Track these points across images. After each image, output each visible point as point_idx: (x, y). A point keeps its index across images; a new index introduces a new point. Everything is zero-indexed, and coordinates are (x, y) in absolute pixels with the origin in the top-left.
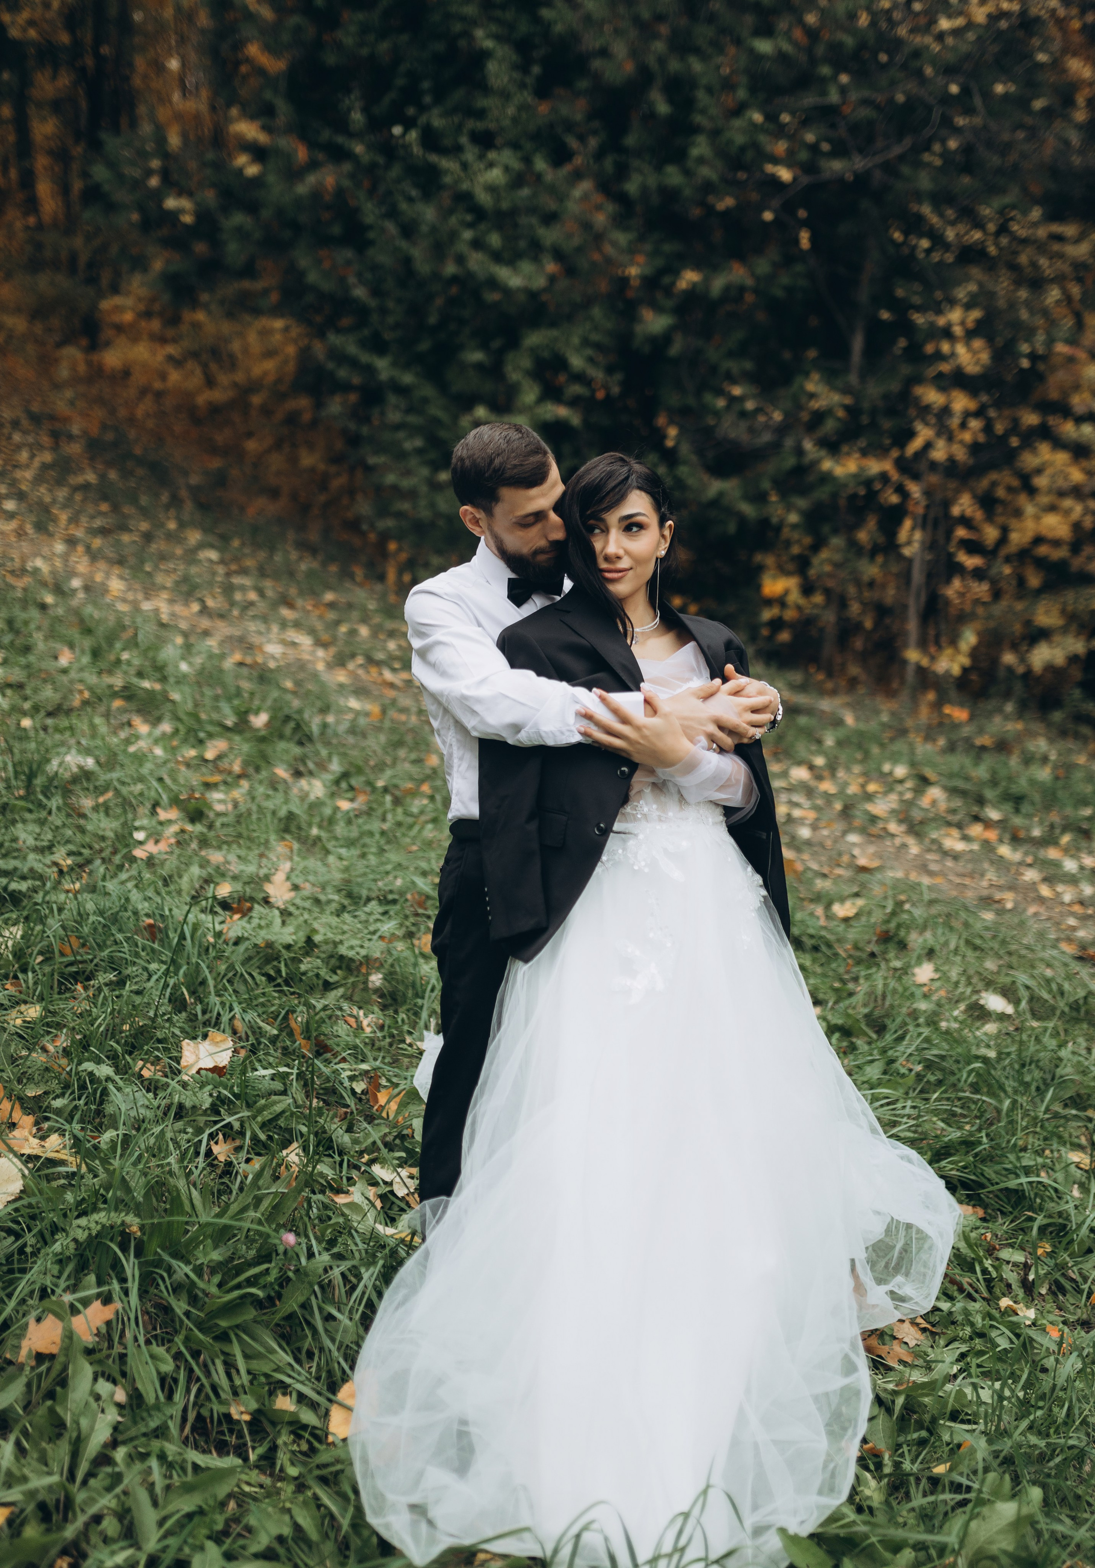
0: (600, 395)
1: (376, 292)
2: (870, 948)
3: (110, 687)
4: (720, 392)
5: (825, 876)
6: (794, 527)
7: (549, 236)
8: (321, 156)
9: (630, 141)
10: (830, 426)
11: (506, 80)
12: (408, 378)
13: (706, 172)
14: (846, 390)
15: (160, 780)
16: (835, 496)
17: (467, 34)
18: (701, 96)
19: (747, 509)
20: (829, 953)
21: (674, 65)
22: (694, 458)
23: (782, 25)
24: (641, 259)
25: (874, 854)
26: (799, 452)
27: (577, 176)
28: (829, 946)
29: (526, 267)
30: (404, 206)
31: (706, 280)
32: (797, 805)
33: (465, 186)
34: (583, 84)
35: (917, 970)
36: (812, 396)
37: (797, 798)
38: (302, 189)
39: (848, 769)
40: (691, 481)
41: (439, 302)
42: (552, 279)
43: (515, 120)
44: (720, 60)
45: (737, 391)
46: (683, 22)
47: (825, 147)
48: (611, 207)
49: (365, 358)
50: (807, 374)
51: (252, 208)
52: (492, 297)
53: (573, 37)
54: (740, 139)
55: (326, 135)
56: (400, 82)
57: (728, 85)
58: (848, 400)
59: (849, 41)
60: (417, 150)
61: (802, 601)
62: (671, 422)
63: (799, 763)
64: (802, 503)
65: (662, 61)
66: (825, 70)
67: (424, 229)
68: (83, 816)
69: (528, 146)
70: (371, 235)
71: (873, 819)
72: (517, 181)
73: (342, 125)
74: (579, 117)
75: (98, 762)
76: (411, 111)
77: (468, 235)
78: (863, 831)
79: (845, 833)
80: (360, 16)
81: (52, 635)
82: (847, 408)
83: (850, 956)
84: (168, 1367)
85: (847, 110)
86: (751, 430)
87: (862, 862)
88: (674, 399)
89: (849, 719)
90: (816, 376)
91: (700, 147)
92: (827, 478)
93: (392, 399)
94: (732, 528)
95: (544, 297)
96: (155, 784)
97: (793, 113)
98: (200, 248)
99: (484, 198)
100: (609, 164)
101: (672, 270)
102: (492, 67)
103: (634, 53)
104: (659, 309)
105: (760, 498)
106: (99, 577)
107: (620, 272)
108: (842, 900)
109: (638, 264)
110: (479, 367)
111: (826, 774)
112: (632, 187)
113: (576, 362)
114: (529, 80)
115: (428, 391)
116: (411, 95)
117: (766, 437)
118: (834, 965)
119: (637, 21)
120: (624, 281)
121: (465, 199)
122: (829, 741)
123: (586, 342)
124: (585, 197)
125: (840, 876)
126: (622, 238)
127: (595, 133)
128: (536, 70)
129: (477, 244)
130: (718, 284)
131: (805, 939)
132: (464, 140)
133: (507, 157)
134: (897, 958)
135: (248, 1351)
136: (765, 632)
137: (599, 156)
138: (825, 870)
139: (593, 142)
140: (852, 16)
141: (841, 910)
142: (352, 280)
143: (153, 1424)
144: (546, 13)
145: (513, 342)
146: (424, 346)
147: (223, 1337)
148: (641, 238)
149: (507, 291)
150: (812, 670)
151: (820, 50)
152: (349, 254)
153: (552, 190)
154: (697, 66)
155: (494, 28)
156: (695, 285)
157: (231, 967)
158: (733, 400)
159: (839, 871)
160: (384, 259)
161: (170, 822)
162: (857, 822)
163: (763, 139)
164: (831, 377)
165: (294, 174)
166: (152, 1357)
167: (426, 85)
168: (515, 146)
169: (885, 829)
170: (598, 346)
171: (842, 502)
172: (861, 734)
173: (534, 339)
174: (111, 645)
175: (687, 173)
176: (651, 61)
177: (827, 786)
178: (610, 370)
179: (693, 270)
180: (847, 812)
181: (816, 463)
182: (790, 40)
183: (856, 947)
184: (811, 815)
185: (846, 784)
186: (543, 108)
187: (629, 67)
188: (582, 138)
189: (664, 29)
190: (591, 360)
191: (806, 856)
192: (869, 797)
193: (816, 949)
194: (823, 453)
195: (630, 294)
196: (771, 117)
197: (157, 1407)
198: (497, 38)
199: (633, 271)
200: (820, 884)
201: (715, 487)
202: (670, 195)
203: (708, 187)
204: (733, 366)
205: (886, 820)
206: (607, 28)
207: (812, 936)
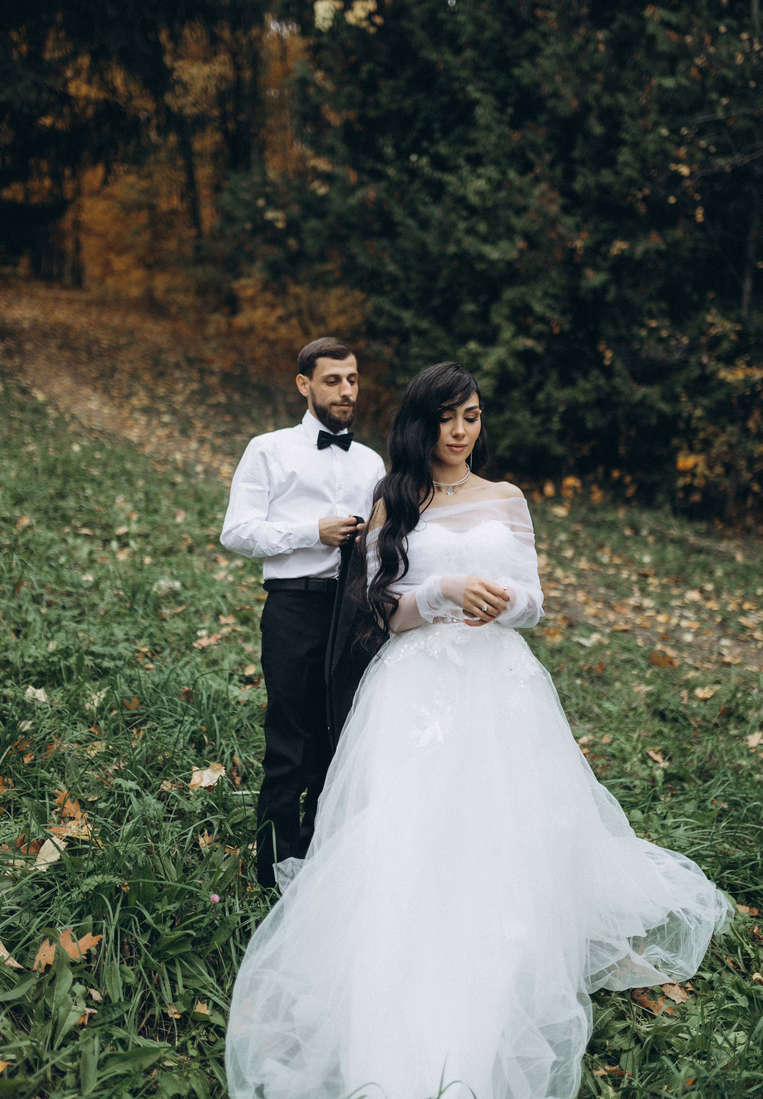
0: (556, 330)
1: (405, 267)
2: (715, 720)
3: (208, 536)
4: (642, 325)
5: (697, 669)
6: (700, 419)
7: (519, 223)
8: (365, 178)
9: (576, 154)
10: (725, 346)
11: (489, 118)
12: (424, 325)
13: (628, 172)
14: (738, 320)
15: (224, 597)
16: (729, 396)
17: (463, 90)
18: (626, 118)
19: (664, 407)
20: (685, 724)
21: (607, 100)
22: (625, 372)
23: (681, 66)
24: (585, 235)
25: (739, 654)
26: (703, 366)
27: (537, 180)
28: (685, 717)
29: (504, 245)
30: (422, 209)
31: (632, 248)
32: (686, 618)
33: (461, 192)
34: (543, 118)
35: (750, 737)
36: (712, 325)
37: (687, 613)
38: (353, 201)
39: (730, 592)
40: (623, 388)
41: (445, 272)
42: (521, 252)
43: (497, 145)
44: (640, 93)
45: (653, 324)
46: (614, 69)
47: (713, 149)
48: (560, 201)
49: (396, 311)
50: (708, 310)
51: (322, 215)
52: (480, 266)
53: (537, 85)
54: (652, 148)
55: (369, 164)
56: (419, 125)
57: (644, 112)
58: (738, 327)
59: (730, 74)
60: (428, 170)
61: (707, 472)
62: (609, 347)
63: (693, 588)
64: (705, 402)
65: (597, 98)
66: (714, 96)
67: (434, 222)
68: (164, 620)
69: (504, 161)
70: (400, 229)
71: (744, 628)
72: (498, 186)
73: (379, 157)
74: (540, 140)
75: (184, 585)
76: (425, 144)
77: (462, 225)
78: (734, 637)
79: (719, 639)
80: (391, 83)
81: (176, 503)
82: (738, 333)
83: (700, 727)
84: (131, 979)
85: (731, 123)
86: (668, 351)
87: (728, 659)
88: (610, 331)
89: (739, 558)
90: (714, 311)
91: (625, 155)
92: (723, 383)
93: (414, 339)
94: (654, 421)
95: (518, 265)
96: (219, 599)
97: (689, 128)
98: (292, 242)
99: (474, 199)
100: (558, 171)
101: (608, 242)
102: (479, 111)
103: (577, 94)
104: (597, 269)
105: (673, 398)
106: (215, 464)
107: (569, 245)
108: (703, 686)
109: (582, 239)
110: (472, 314)
111: (712, 596)
112: (578, 186)
113: (538, 308)
114: (505, 118)
115: (439, 332)
116: (427, 133)
117: (677, 356)
118: (687, 732)
119: (579, 72)
120: (573, 250)
121: (462, 201)
122: (719, 573)
123: (546, 294)
124: (543, 195)
125: (708, 669)
126: (569, 221)
127: (549, 150)
128: (510, 110)
129: (471, 231)
130: (640, 249)
131: (667, 713)
132: (461, 161)
133: (491, 171)
134: (736, 728)
135: (186, 973)
136: (681, 495)
137: (552, 165)
138: (698, 664)
139: (548, 157)
140: (732, 57)
141: (700, 693)
142: (387, 260)
143: (114, 1016)
144: (516, 72)
145: (495, 296)
146: (436, 302)
147: (171, 962)
148: (585, 220)
149: (492, 263)
150: (717, 522)
151: (709, 82)
152: (385, 242)
153: (520, 191)
154: (623, 99)
155: (481, 84)
156: (623, 251)
157: (240, 721)
158: (652, 331)
159: (707, 665)
160: (407, 244)
161: (227, 625)
162: (730, 631)
163: (670, 147)
164: (725, 311)
165: (349, 191)
166: (122, 972)
167: (436, 126)
168: (496, 163)
169: (751, 636)
170: (554, 297)
171: (734, 401)
172: (747, 567)
173: (510, 294)
174: (212, 508)
175: (617, 173)
176: (590, 99)
177: (712, 605)
178: (563, 313)
179: (621, 240)
180: (723, 624)
181: (714, 374)
182: (687, 77)
183: (704, 718)
184: (696, 625)
185: (728, 603)
186: (516, 136)
187: (575, 104)
188: (539, 155)
189: (600, 76)
190: (550, 307)
191: (685, 655)
192: (744, 613)
193: (675, 720)
194: (721, 365)
195: (578, 260)
196: (675, 131)
197: (118, 1005)
198: (483, 91)
199: (579, 244)
200: (691, 674)
201: (641, 392)
202: (604, 189)
203: (630, 182)
204: (653, 306)
205: (753, 630)
206: (558, 79)
207: (672, 711)
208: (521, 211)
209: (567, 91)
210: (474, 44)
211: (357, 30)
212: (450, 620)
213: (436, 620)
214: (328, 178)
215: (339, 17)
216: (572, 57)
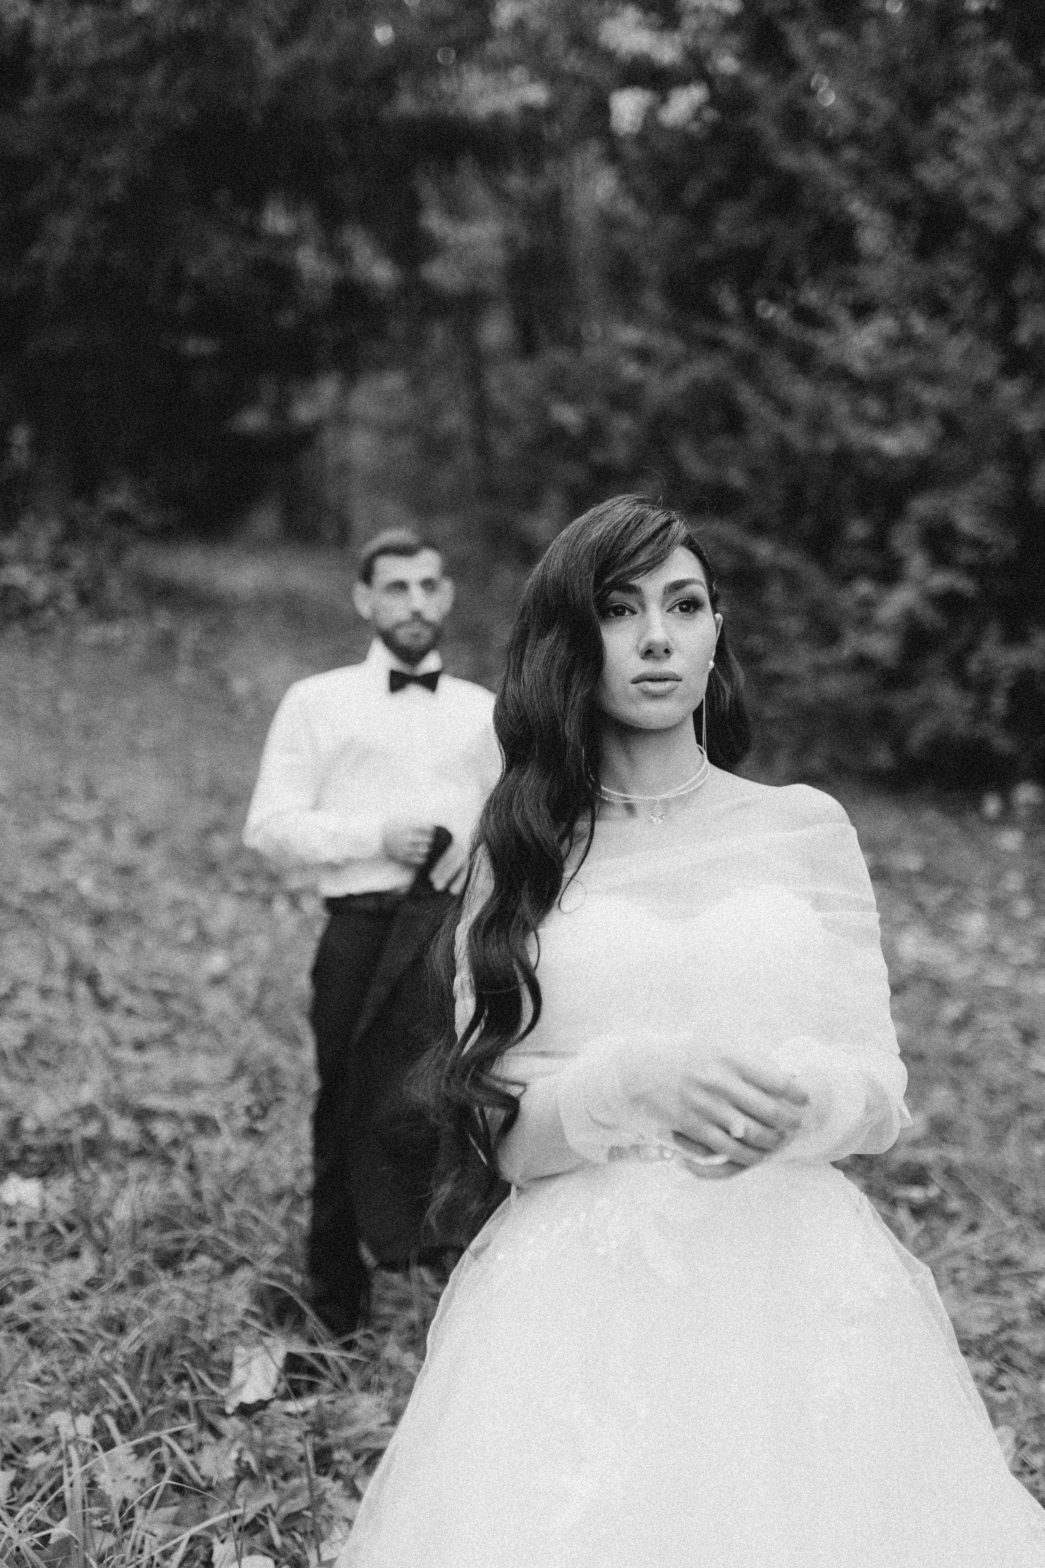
0: (997, 560)
7: (931, 397)
8: (694, 349)
9: (1019, 287)
11: (882, 244)
12: (791, 561)
24: (1038, 411)
29: (906, 429)
33: (838, 358)
38: (680, 381)
42: (934, 442)
43: (896, 287)
48: (996, 358)
51: (634, 407)
52: (870, 467)
53: (952, 190)
55: (702, 329)
60: (790, 330)
67: (799, 407)
69: (905, 305)
72: (897, 345)
73: (714, 314)
74: (963, 274)
76: (780, 287)
77: (843, 409)
80: (737, 208)
93: (773, 583)
95: (932, 464)
100: (991, 313)
102: (863, 235)
103: (1015, 193)
107: (1011, 425)
109: (1034, 417)
110: (862, 540)
112: (1023, 336)
113: (966, 525)
114: (906, 243)
115: (812, 572)
119: (1020, 163)
120: (1019, 435)
123: (979, 505)
124: (965, 350)
126: (1013, 388)
127: (975, 285)
129: (857, 416)
132: (838, 313)
133: (886, 325)
137: (980, 304)
139: (973, 294)
144: (922, 173)
145: (897, 509)
152: (727, 441)
153: (930, 347)
155: (869, 196)
160: (759, 443)
170: (993, 509)
173: (920, 506)
178: (1006, 528)
187: (1014, 212)
188: (960, 292)
190: (986, 523)
195: (1027, 449)
198: (872, 206)
208: (932, 378)
209: (1001, 190)
210: (856, 137)
211: (678, 133)
212: (655, 1152)
213: (616, 1153)
214: (643, 355)
215: (650, 115)
216: (1009, 141)
